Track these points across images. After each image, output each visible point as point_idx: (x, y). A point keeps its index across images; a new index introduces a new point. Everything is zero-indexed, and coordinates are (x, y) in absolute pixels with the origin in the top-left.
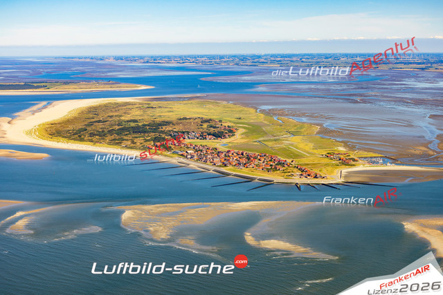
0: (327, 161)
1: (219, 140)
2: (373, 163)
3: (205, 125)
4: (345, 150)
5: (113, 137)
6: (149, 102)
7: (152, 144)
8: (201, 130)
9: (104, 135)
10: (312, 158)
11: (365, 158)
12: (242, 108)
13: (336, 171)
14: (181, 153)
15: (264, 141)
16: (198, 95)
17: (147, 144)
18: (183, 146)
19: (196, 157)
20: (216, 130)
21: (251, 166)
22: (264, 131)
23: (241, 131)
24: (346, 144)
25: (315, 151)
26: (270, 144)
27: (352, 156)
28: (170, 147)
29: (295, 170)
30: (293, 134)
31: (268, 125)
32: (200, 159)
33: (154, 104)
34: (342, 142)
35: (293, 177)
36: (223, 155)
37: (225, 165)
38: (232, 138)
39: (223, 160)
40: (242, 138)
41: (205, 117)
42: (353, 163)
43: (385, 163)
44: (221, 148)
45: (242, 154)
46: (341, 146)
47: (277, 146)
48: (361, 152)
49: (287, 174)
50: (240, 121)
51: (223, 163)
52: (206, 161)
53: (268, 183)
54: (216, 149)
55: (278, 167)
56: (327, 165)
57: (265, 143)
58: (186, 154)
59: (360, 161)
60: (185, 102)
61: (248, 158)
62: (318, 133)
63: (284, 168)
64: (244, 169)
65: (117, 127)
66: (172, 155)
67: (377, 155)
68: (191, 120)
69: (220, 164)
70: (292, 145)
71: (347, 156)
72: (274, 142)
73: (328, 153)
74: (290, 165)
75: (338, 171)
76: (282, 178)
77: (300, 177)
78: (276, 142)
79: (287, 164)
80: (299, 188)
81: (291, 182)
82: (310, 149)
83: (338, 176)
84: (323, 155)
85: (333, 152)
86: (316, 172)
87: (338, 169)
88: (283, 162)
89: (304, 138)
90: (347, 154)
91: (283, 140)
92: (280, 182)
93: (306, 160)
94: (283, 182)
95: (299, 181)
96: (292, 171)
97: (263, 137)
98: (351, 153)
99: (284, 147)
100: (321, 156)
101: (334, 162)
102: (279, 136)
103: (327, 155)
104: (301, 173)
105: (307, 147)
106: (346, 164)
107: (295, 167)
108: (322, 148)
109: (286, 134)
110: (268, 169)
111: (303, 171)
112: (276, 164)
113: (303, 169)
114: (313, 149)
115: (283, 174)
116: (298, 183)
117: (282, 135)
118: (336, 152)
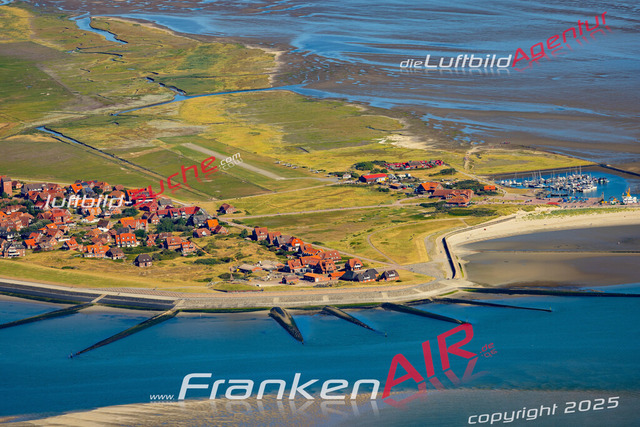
0: (361, 200)
2: (564, 195)
4: (420, 146)
10: (298, 192)
13: (420, 241)
15: (70, 124)
21: (53, 243)
22: (52, 83)
24: (418, 125)
25: (301, 159)
26: (99, 137)
27: (463, 174)
29: (250, 248)
30: (184, 87)
31: (64, 57)
34: (396, 112)
35: (252, 283)
42: (480, 202)
46: (400, 131)
47: (132, 144)
48: (492, 152)
53: (151, 317)
55: (175, 238)
56: (373, 218)
57: (81, 134)
59: (507, 194)
61: (31, 205)
62: (285, 78)
63: (198, 244)
64: (29, 259)
67: (562, 162)
70: (192, 135)
71: (444, 172)
72: (113, 128)
73: (360, 166)
74: (223, 230)
75: (431, 240)
76: (203, 287)
77: (284, 281)
78: (121, 129)
79: (206, 226)
80: (292, 331)
81: (250, 303)
82: (277, 150)
83: (439, 266)
84: (339, 175)
85: (380, 159)
86: (343, 253)
87: (427, 235)
88: (185, 216)
89: (232, 105)
90: (439, 163)
91: (150, 118)
92: (201, 306)
93: (278, 201)
94: (216, 306)
95: (281, 299)
96: (239, 256)
97: (60, 108)
98: (452, 157)
99: (164, 146)
100: (335, 180)
101: (397, 204)
102: (122, 100)
103: (360, 173)
104: (278, 263)
105: (257, 142)
106: (454, 208)
107: (243, 235)
108: (327, 146)
109: (151, 91)
110: (129, 251)
111: (283, 252)
112: (160, 229)
113: (282, 242)
114: (288, 150)
115: (203, 271)
116: (282, 305)
117: (138, 97)
118: (389, 159)
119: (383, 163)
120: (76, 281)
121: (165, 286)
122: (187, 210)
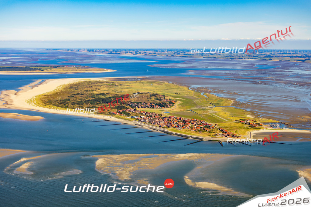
0: (240, 125)
1: (163, 109)
2: (273, 127)
3: (153, 98)
4: (252, 117)
5: (88, 105)
6: (113, 81)
7: (116, 111)
8: (150, 101)
9: (82, 104)
10: (229, 123)
11: (267, 123)
12: (178, 86)
13: (247, 132)
14: (137, 118)
15: (195, 110)
16: (147, 77)
17: (113, 111)
18: (138, 112)
19: (147, 121)
20: (161, 102)
21: (186, 128)
22: (194, 103)
23: (178, 102)
24: (253, 113)
25: (231, 118)
26: (199, 112)
27: (258, 122)
28: (129, 113)
29: (218, 131)
30: (215, 105)
31: (197, 99)
32: (150, 122)
33: (116, 82)
34: (250, 112)
35: (217, 136)
36: (166, 120)
37: (168, 127)
38: (172, 108)
39: (166, 123)
40: (179, 108)
41: (153, 92)
42: (259, 127)
43: (281, 127)
44: (165, 115)
45: (180, 119)
46: (249, 114)
47: (204, 113)
48: (264, 119)
49: (212, 134)
50: (177, 95)
51: (167, 126)
52: (154, 124)
53: (199, 140)
54: (161, 115)
55: (206, 129)
56: (240, 128)
57: (196, 111)
58: (140, 119)
59: (264, 126)
60: (138, 82)
61: (185, 122)
62: (233, 105)
63: (210, 130)
64: (182, 130)
65: (91, 99)
66: (130, 119)
67: (275, 121)
68: (143, 95)
69: (164, 126)
70: (215, 113)
71: (255, 122)
72: (202, 111)
73: (241, 120)
74: (215, 128)
75: (249, 132)
76: (209, 136)
77: (222, 137)
78: (203, 111)
79: (212, 127)
80: (221, 144)
81: (216, 140)
82: (228, 116)
83: (249, 136)
84: (237, 121)
85: (244, 119)
86: (233, 133)
87: (248, 131)
88: (209, 125)
89: (223, 109)
90: (254, 120)
91: (209, 110)
92: (208, 139)
93: (225, 124)
94: (210, 140)
95: (221, 139)
96: (216, 132)
97: (194, 107)
98: (257, 119)
99: (209, 114)
100: (236, 122)
101: (245, 126)
102: (205, 106)
103: (240, 121)
104: (222, 134)
105: (225, 115)
106: (254, 127)
107: (218, 129)
108: (236, 116)
109: (210, 105)
110: (198, 130)
111: (224, 132)
112: (204, 127)
113: (224, 130)
114: (230, 116)
115: (210, 134)
116: (221, 140)
117: (208, 106)
118: (246, 119)
119: (245, 119)
120: (189, 134)
121: (202, 136)
122: (210, 124)
